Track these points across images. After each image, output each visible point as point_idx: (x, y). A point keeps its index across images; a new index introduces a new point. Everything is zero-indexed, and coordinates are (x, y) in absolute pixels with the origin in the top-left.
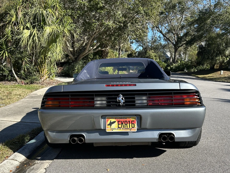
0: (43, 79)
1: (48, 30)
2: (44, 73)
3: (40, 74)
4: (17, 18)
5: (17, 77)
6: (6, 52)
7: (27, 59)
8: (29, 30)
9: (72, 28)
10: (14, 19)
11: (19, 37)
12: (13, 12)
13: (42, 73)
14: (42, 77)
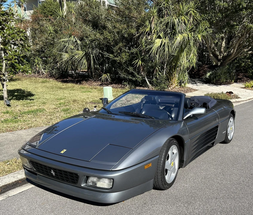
0: (172, 87)
1: (179, 38)
2: (173, 81)
3: (169, 82)
4: (151, 28)
5: (149, 84)
6: (140, 61)
7: (158, 68)
8: (160, 39)
9: (209, 33)
10: (148, 30)
11: (150, 46)
12: (147, 23)
13: (171, 81)
14: (171, 85)
